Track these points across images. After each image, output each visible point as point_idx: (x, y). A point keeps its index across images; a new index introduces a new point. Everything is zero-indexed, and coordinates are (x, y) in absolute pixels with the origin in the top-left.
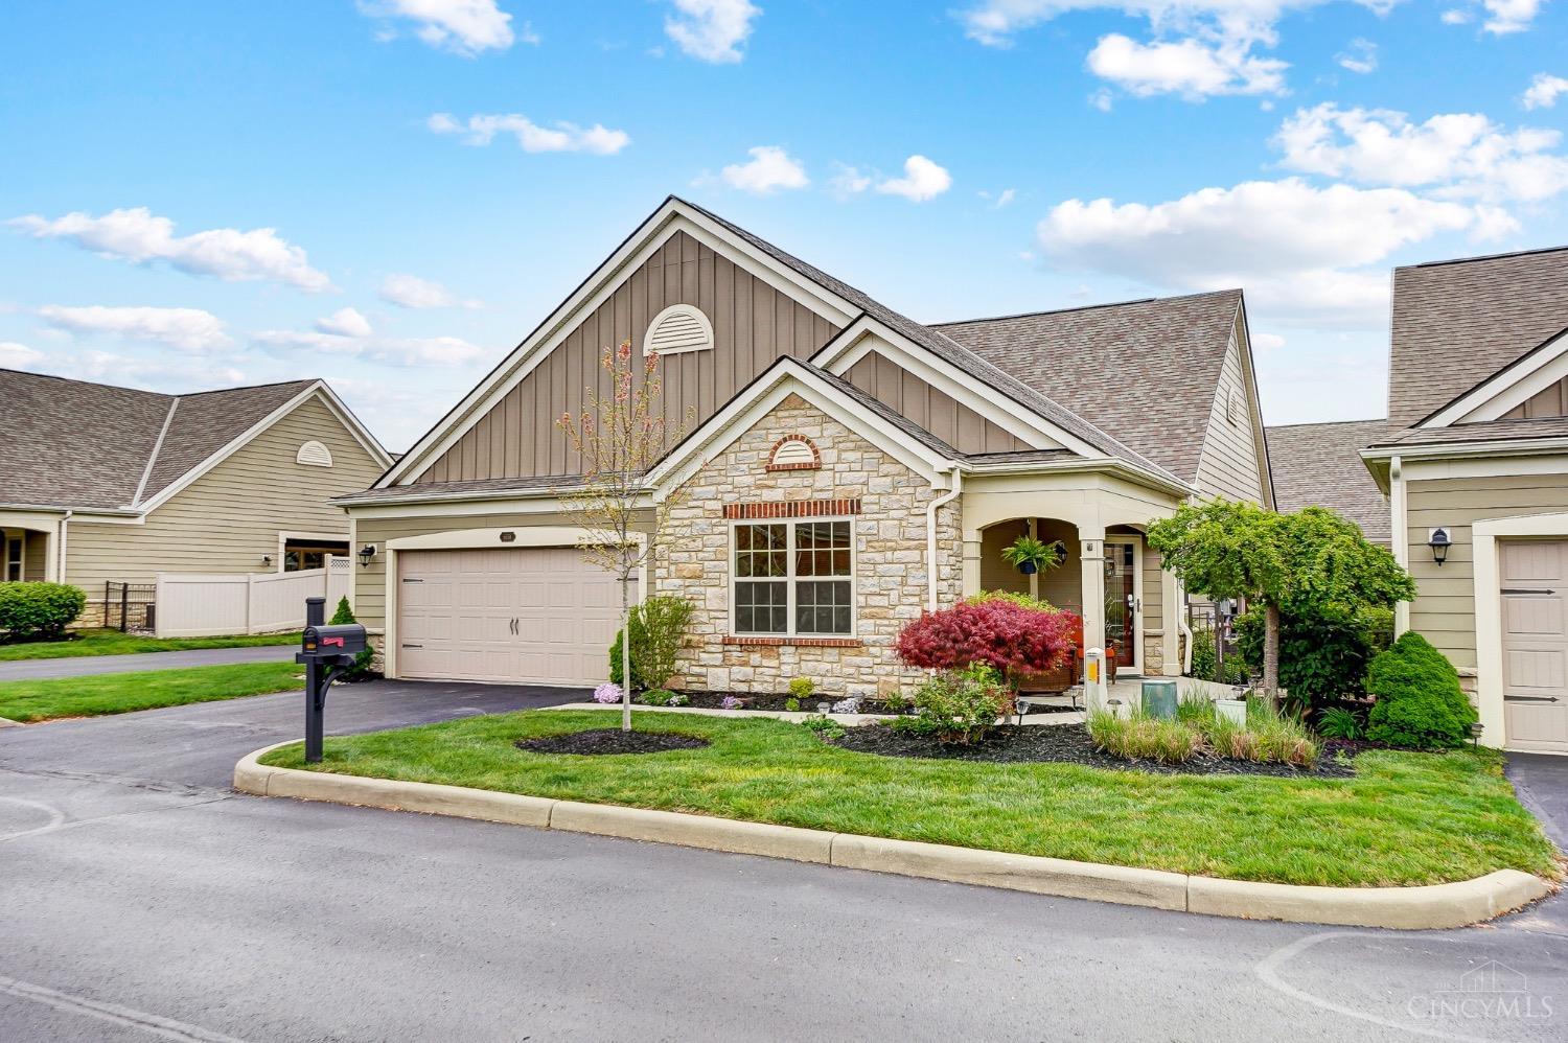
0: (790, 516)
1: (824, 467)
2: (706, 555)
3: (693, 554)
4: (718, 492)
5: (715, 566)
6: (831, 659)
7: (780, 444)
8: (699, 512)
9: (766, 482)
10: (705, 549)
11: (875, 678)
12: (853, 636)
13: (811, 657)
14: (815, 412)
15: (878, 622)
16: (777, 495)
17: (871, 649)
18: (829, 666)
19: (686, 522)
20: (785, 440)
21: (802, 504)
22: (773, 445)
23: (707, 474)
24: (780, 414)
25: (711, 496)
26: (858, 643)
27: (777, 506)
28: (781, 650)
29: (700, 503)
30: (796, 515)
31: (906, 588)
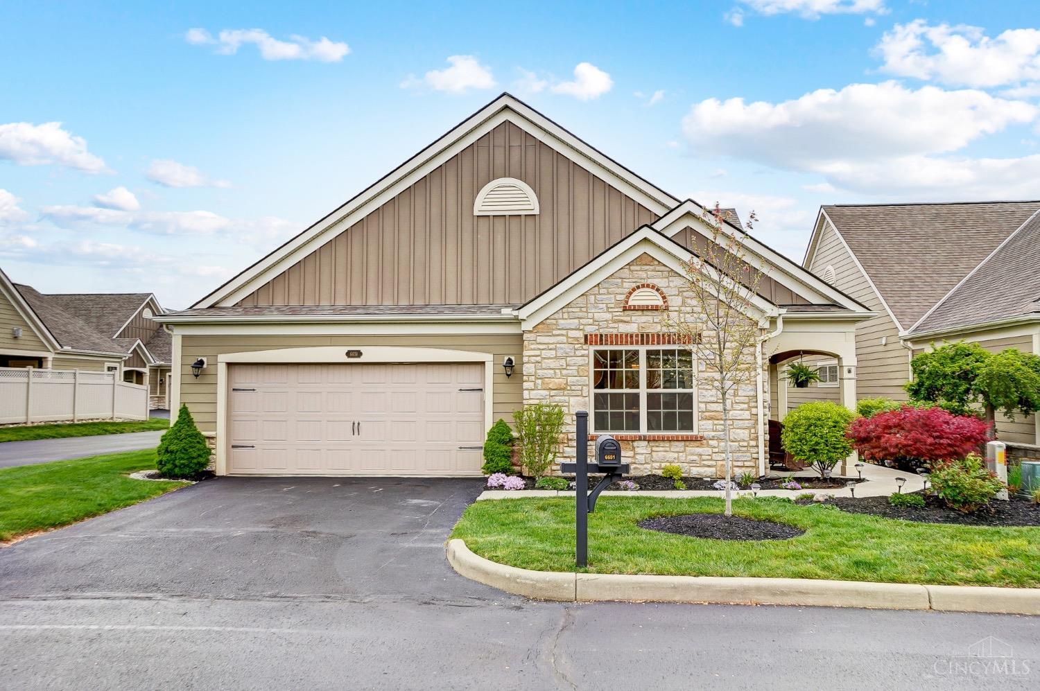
0: (642, 344)
1: (670, 308)
2: (570, 372)
3: (557, 371)
4: (580, 324)
5: (578, 381)
6: (678, 450)
7: (634, 290)
8: (564, 339)
9: (622, 318)
10: (568, 368)
11: (714, 463)
12: (695, 432)
13: (661, 449)
14: (663, 268)
15: (716, 422)
16: (632, 328)
17: (710, 442)
18: (676, 455)
19: (551, 346)
20: (638, 287)
21: (653, 335)
22: (628, 290)
23: (570, 310)
24: (632, 268)
25: (575, 328)
26: (701, 437)
27: (631, 336)
28: (636, 444)
29: (564, 332)
30: (648, 343)
31: (737, 398)
